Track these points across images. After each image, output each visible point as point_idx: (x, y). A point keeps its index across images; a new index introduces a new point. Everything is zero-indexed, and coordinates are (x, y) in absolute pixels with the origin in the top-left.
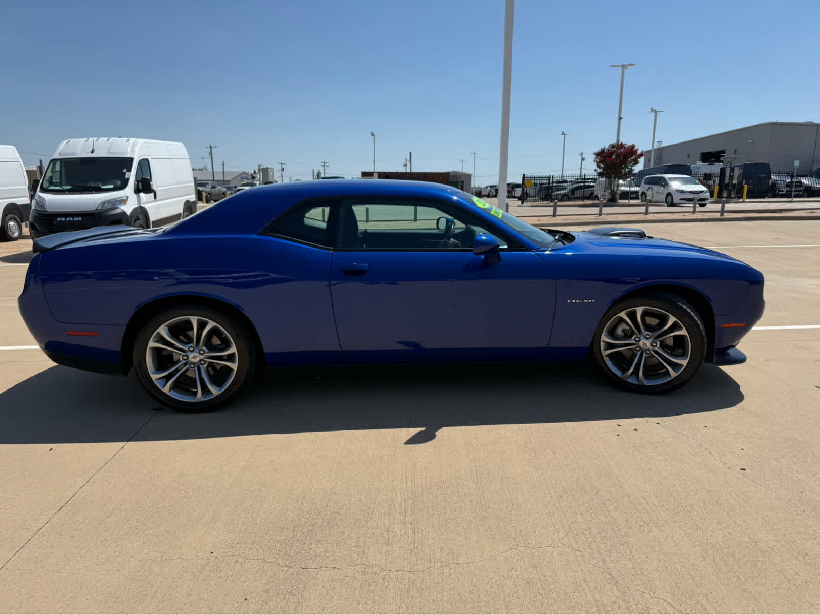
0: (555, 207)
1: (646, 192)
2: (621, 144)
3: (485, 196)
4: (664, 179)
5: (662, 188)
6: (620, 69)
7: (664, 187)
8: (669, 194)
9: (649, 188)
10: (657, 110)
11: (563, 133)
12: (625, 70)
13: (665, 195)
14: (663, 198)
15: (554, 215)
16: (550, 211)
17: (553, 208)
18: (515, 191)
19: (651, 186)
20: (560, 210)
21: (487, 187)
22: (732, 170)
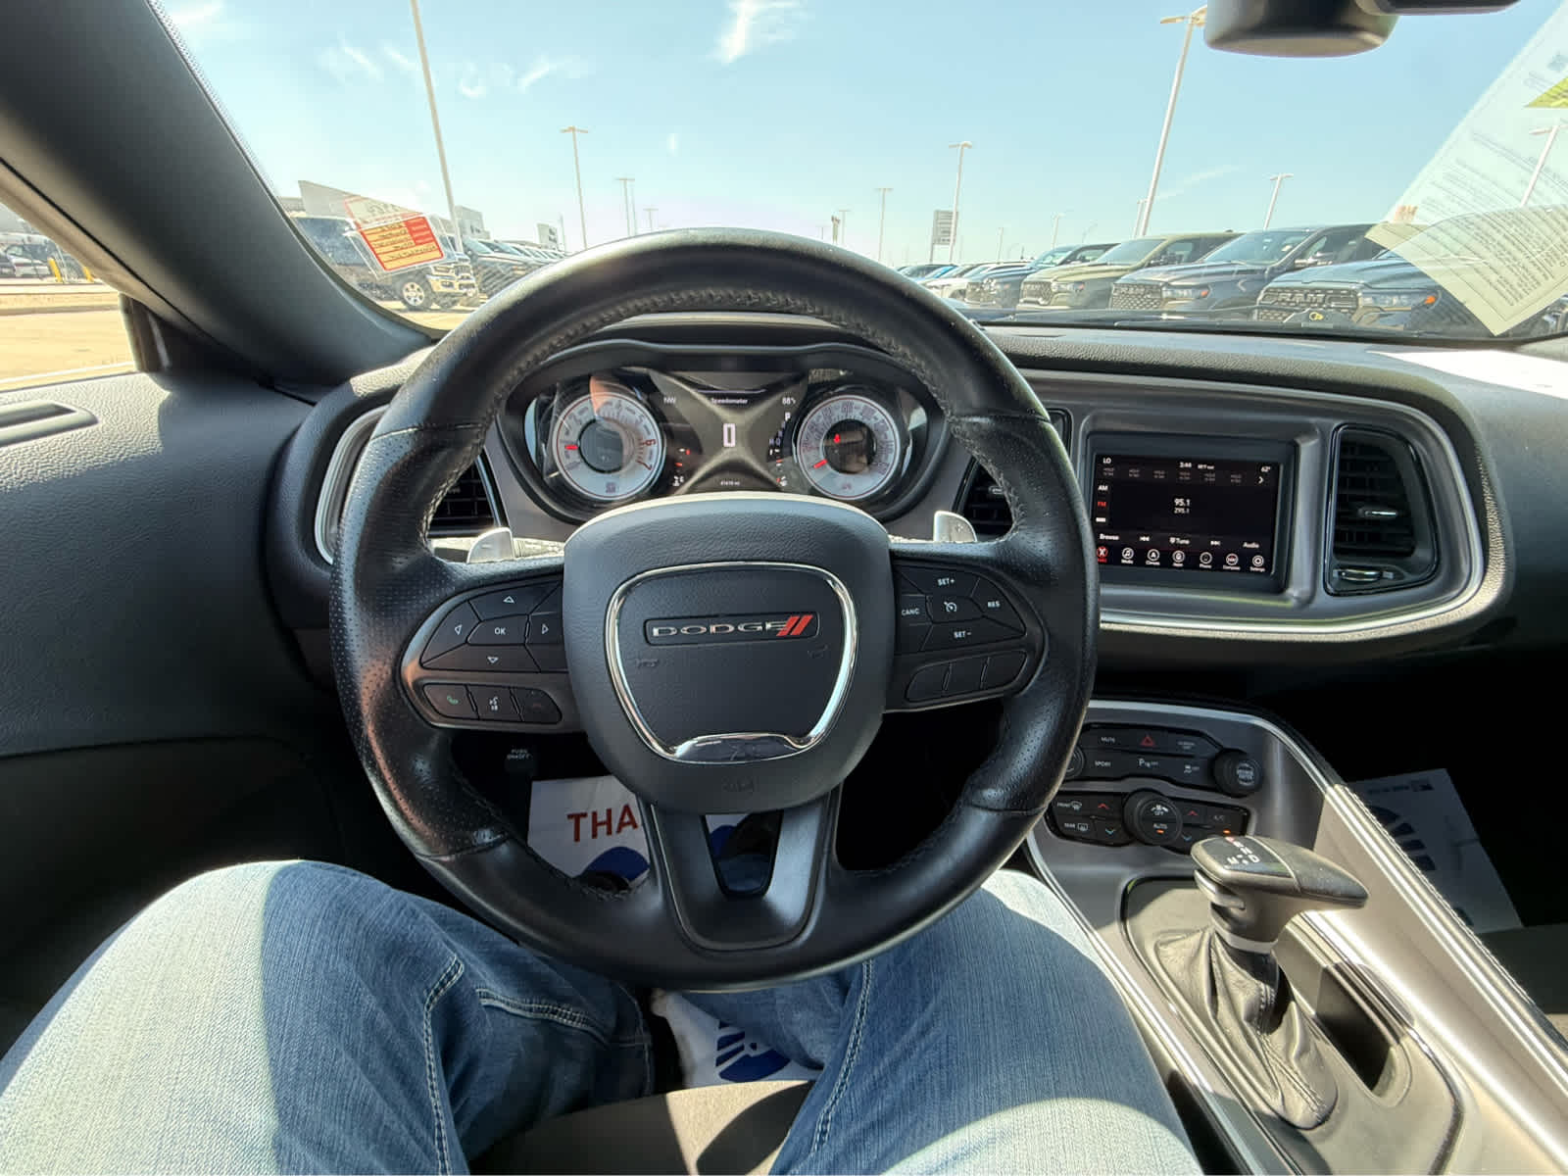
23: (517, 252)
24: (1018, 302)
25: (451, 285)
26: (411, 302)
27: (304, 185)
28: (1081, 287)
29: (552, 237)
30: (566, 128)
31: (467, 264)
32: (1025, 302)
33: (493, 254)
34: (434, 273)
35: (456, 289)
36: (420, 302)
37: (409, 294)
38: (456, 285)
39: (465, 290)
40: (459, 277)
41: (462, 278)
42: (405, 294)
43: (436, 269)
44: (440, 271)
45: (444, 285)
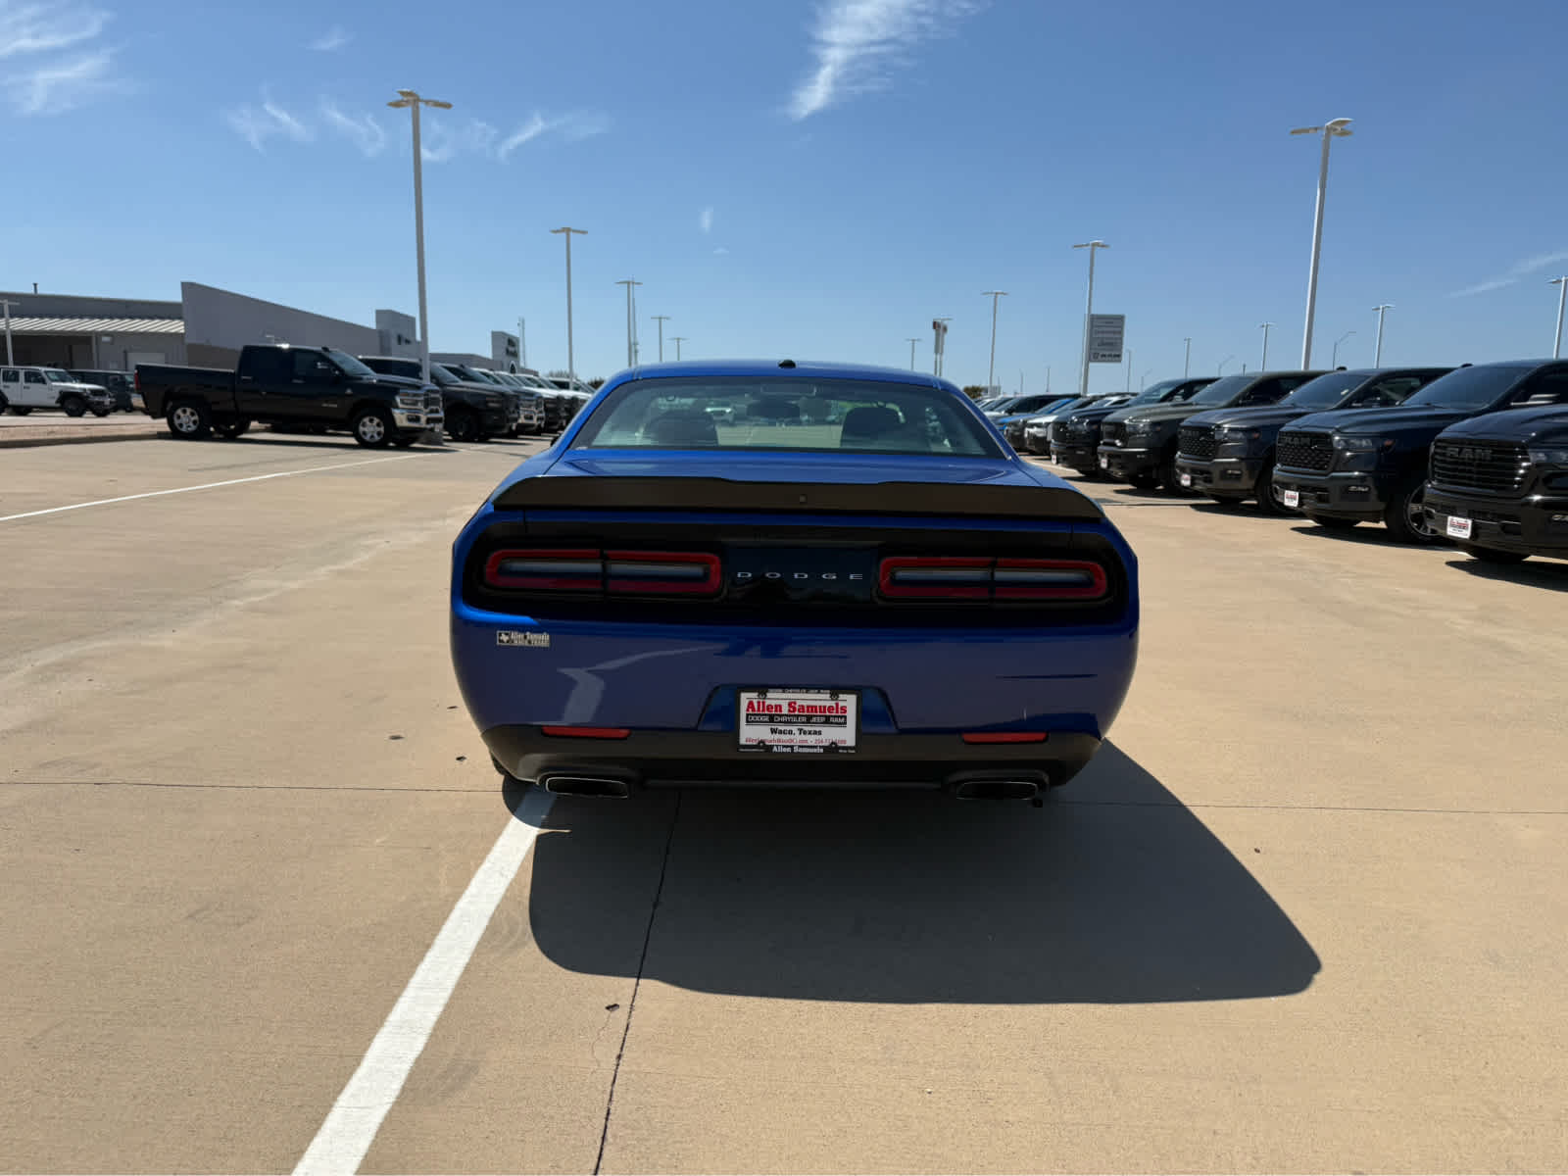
23: (486, 378)
24: (1100, 444)
25: (417, 419)
26: (367, 438)
27: (188, 287)
28: (1159, 428)
29: (511, 349)
30: (559, 228)
31: (438, 396)
32: (1105, 444)
33: (462, 383)
34: (400, 405)
35: (423, 424)
36: (377, 438)
37: (366, 429)
38: (423, 419)
39: (432, 425)
40: (428, 410)
41: (432, 412)
42: (361, 429)
43: (402, 402)
44: (407, 404)
45: (410, 420)
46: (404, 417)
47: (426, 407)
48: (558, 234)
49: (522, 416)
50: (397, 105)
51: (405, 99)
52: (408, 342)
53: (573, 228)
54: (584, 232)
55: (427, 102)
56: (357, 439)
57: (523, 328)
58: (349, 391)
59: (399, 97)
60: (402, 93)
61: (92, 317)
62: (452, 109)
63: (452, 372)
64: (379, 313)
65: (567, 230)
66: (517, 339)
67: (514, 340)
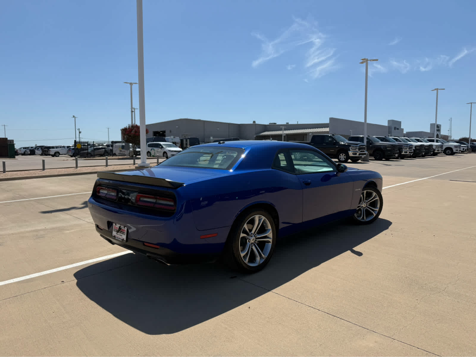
0: (107, 159)
1: (150, 151)
2: (136, 125)
3: (20, 154)
4: (160, 145)
5: (160, 149)
6: (129, 85)
7: (161, 149)
8: (165, 153)
9: (152, 149)
10: (135, 108)
11: (74, 116)
12: (133, 86)
13: (163, 153)
14: (162, 154)
15: (107, 165)
16: (103, 162)
17: (105, 161)
18: (50, 151)
19: (153, 148)
20: (110, 162)
21: (21, 148)
22: (186, 141)
25: (356, 154)
26: (341, 160)
27: (331, 119)
29: (438, 129)
30: (433, 89)
31: (364, 147)
34: (351, 150)
36: (344, 159)
38: (358, 154)
42: (340, 157)
43: (351, 148)
44: (353, 149)
45: (353, 154)
46: (352, 153)
47: (359, 150)
48: (433, 91)
49: (403, 152)
50: (362, 63)
51: (364, 61)
52: (398, 129)
53: (439, 88)
54: (444, 89)
55: (370, 60)
56: (338, 160)
57: (451, 121)
58: (337, 146)
59: (362, 61)
60: (362, 59)
61: (309, 129)
62: (378, 61)
63: (378, 139)
64: (389, 121)
65: (437, 89)
66: (440, 125)
67: (439, 126)
